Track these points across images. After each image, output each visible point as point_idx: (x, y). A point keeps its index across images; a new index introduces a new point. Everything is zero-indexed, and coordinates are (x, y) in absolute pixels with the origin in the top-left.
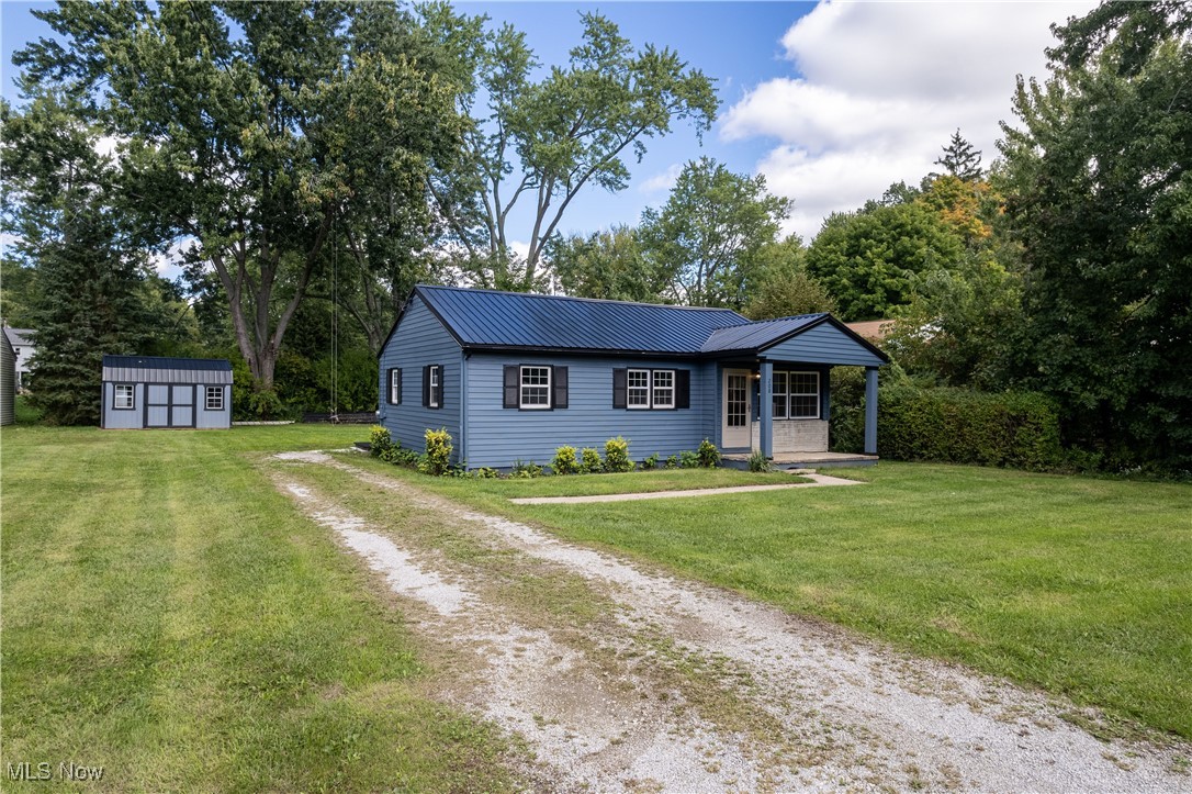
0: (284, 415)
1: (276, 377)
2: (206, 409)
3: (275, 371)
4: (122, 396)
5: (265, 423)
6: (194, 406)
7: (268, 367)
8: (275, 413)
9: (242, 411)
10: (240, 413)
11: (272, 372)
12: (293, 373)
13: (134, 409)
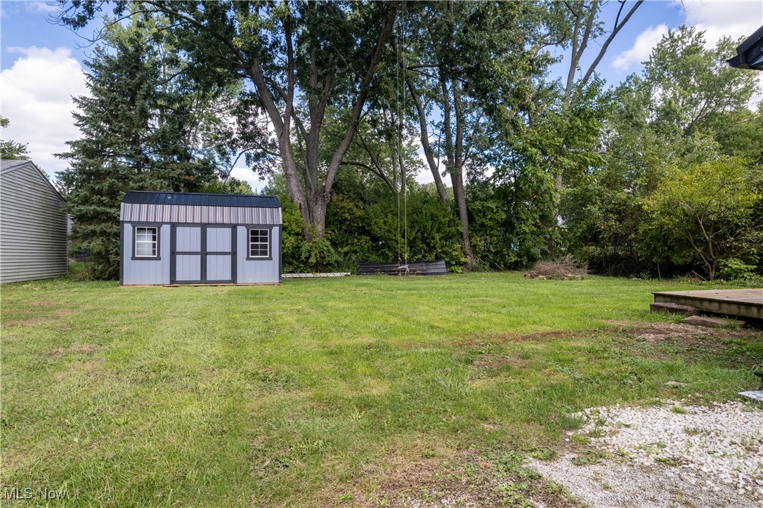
0: (338, 267)
1: (328, 224)
2: (248, 259)
3: (327, 218)
4: (146, 241)
5: (318, 275)
6: (234, 254)
7: (320, 212)
8: (329, 264)
9: (292, 261)
10: (290, 264)
11: (324, 219)
12: (346, 220)
13: (159, 258)
